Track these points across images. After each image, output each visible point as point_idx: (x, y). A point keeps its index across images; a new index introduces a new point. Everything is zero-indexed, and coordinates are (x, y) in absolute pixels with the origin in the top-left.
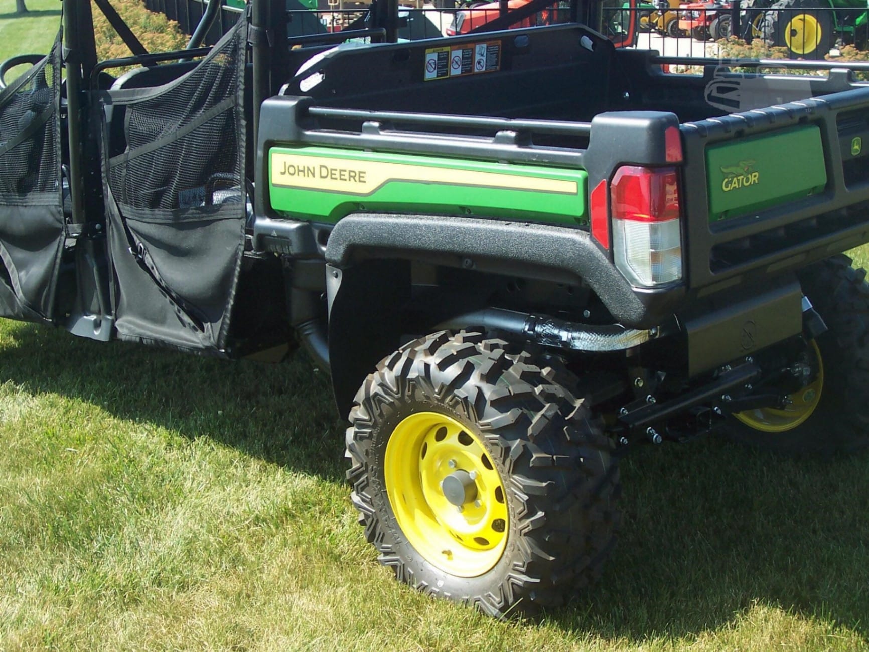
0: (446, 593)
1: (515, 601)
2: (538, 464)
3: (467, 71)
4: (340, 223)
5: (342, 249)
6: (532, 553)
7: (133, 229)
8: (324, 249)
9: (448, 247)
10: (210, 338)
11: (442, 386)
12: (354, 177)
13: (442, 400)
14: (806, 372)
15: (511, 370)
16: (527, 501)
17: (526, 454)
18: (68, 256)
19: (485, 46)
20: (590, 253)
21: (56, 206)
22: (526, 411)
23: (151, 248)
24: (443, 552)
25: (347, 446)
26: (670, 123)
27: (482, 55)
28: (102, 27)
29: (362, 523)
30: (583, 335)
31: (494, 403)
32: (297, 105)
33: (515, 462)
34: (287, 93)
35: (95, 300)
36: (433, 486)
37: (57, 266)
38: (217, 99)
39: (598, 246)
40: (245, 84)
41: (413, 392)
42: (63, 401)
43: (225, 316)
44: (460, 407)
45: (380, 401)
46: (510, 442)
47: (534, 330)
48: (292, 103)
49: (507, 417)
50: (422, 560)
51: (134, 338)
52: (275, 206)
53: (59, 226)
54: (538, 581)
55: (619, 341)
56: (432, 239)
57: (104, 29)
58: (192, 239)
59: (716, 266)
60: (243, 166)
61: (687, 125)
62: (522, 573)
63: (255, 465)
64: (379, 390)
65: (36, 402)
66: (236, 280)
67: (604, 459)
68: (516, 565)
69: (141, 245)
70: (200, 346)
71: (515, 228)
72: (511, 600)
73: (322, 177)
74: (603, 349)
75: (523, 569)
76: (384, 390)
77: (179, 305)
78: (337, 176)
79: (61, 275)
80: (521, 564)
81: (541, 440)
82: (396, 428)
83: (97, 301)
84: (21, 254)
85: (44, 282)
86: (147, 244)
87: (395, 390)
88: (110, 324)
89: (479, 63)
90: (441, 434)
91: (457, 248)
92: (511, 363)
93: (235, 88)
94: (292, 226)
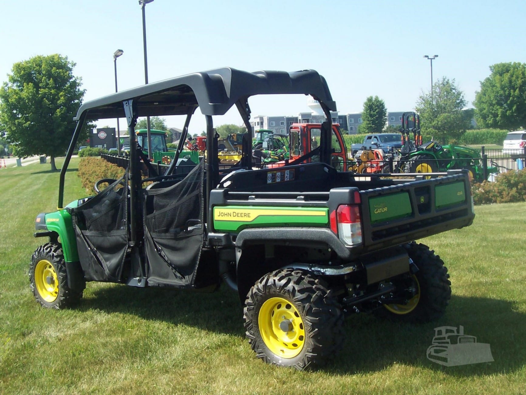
0: (283, 365)
1: (308, 363)
2: (315, 311)
3: (282, 180)
4: (241, 232)
5: (242, 242)
6: (314, 344)
7: (156, 242)
8: (234, 243)
9: (281, 238)
10: (188, 281)
11: (280, 286)
12: (246, 215)
13: (280, 292)
14: (414, 290)
15: (304, 280)
16: (312, 325)
17: (310, 308)
18: (128, 255)
19: (289, 171)
20: (331, 235)
21: (124, 235)
22: (310, 294)
23: (164, 249)
24: (281, 350)
25: (244, 313)
26: (356, 190)
27: (288, 174)
28: (101, 175)
29: (250, 343)
30: (329, 270)
31: (299, 291)
32: (224, 191)
33: (307, 311)
34: (219, 187)
35: (139, 271)
36: (277, 327)
37: (124, 258)
38: (193, 190)
39: (333, 233)
40: (204, 185)
41: (269, 290)
42: (122, 315)
43: (194, 272)
44: (287, 294)
45: (257, 295)
46: (305, 305)
47: (311, 269)
48: (222, 191)
49: (304, 296)
50: (273, 354)
51: (155, 285)
52: (216, 228)
53: (125, 242)
54: (316, 355)
55: (342, 271)
56: (275, 235)
57: (102, 176)
58: (181, 244)
59: (374, 239)
60: (203, 215)
61: (362, 191)
62: (310, 352)
63: (203, 333)
64: (257, 291)
65: (110, 316)
66: (199, 258)
67: (338, 312)
68: (308, 350)
69: (160, 248)
70: (184, 285)
71: (304, 229)
72: (307, 363)
73: (234, 216)
74: (336, 274)
75: (311, 351)
76: (258, 291)
77: (175, 269)
78: (240, 215)
79: (125, 263)
80: (310, 349)
81: (316, 303)
82: (263, 305)
83: (140, 271)
84: (107, 256)
85: (118, 265)
86: (162, 247)
87: (263, 290)
88: (145, 280)
89: (287, 177)
90: (279, 307)
91: (284, 238)
92: (304, 278)
93: (200, 186)
94: (223, 235)
